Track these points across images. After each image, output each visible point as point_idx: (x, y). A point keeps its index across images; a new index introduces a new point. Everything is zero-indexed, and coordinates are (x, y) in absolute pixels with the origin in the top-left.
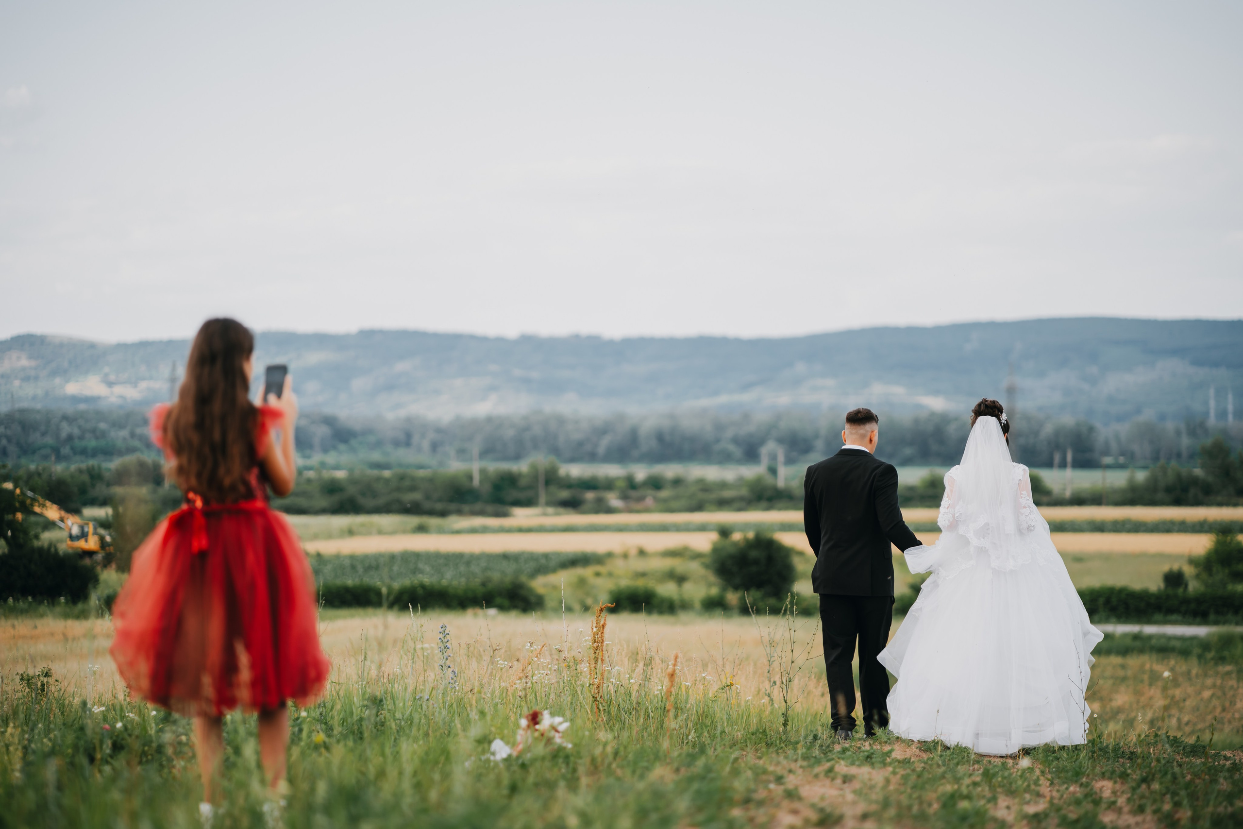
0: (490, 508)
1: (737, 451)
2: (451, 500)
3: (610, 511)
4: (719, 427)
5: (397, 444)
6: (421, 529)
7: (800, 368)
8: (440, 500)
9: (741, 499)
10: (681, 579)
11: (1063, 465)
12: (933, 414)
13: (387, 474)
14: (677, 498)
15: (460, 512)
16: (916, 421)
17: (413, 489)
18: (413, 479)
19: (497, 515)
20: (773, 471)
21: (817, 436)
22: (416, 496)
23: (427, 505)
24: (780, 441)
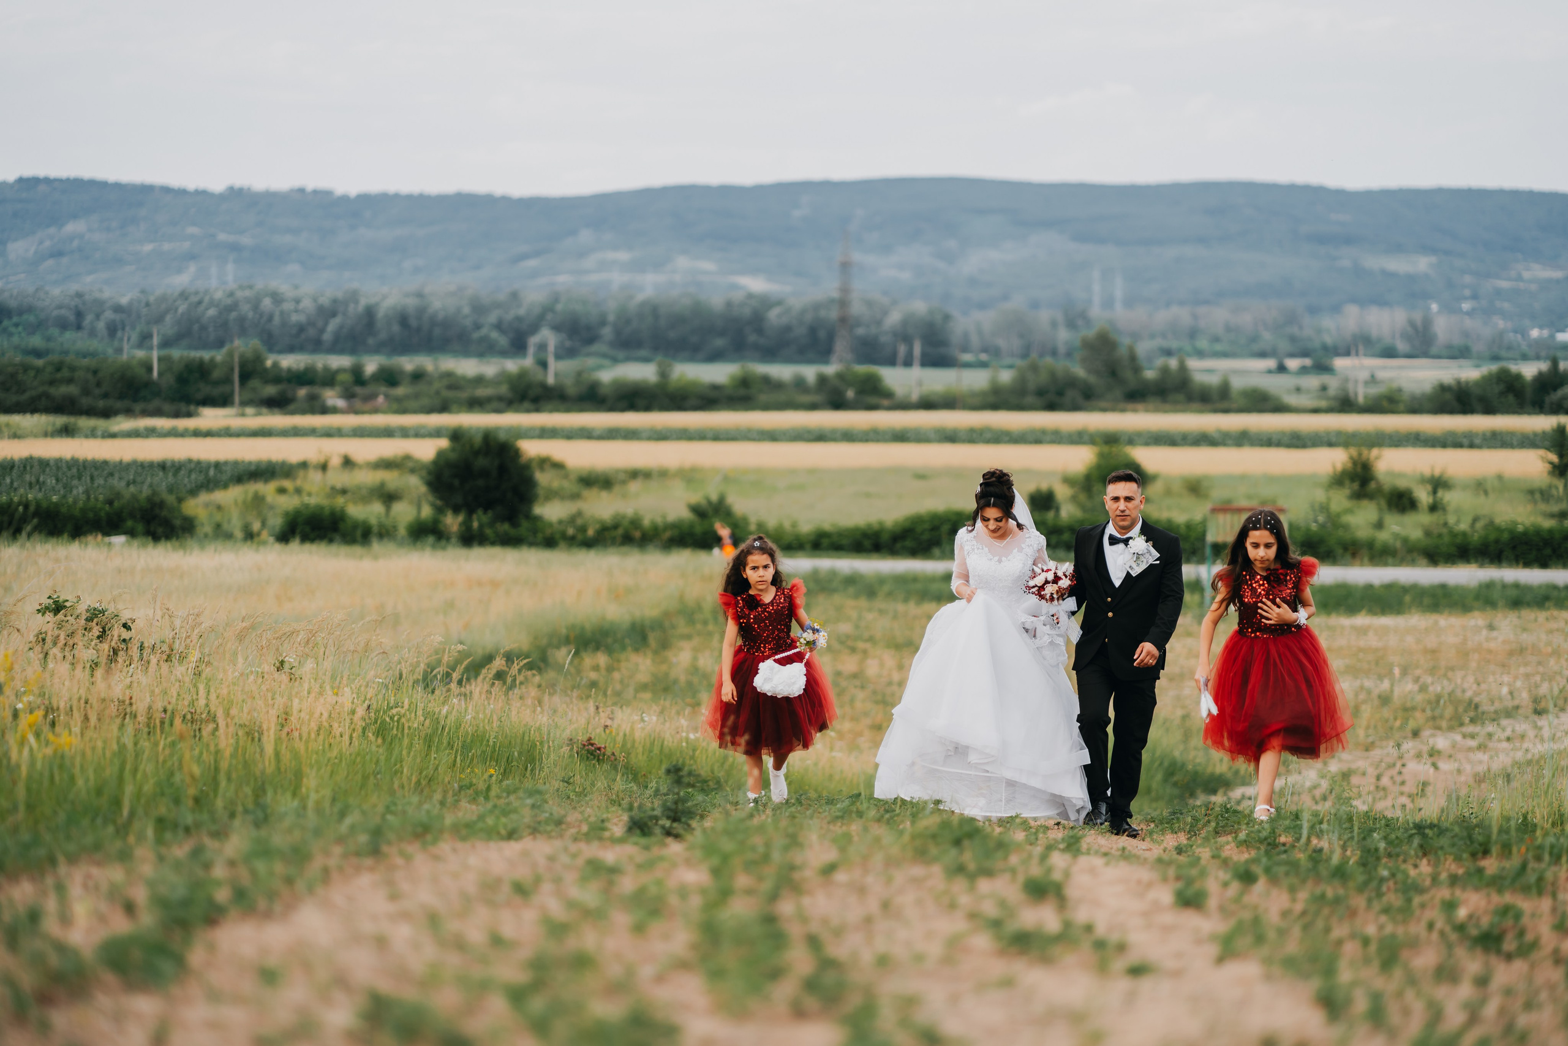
0: (167, 407)
1: (503, 341)
2: (121, 397)
3: (325, 410)
4: (479, 308)
5: (64, 325)
6: (67, 431)
7: (586, 236)
8: (106, 396)
9: (500, 399)
10: (389, 497)
11: (908, 363)
12: (750, 296)
13: (39, 362)
14: (417, 396)
15: (129, 412)
16: (729, 304)
17: (70, 381)
18: (72, 369)
19: (177, 415)
20: (544, 364)
21: (603, 323)
22: (72, 390)
23: (85, 402)
24: (557, 328)
